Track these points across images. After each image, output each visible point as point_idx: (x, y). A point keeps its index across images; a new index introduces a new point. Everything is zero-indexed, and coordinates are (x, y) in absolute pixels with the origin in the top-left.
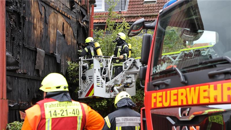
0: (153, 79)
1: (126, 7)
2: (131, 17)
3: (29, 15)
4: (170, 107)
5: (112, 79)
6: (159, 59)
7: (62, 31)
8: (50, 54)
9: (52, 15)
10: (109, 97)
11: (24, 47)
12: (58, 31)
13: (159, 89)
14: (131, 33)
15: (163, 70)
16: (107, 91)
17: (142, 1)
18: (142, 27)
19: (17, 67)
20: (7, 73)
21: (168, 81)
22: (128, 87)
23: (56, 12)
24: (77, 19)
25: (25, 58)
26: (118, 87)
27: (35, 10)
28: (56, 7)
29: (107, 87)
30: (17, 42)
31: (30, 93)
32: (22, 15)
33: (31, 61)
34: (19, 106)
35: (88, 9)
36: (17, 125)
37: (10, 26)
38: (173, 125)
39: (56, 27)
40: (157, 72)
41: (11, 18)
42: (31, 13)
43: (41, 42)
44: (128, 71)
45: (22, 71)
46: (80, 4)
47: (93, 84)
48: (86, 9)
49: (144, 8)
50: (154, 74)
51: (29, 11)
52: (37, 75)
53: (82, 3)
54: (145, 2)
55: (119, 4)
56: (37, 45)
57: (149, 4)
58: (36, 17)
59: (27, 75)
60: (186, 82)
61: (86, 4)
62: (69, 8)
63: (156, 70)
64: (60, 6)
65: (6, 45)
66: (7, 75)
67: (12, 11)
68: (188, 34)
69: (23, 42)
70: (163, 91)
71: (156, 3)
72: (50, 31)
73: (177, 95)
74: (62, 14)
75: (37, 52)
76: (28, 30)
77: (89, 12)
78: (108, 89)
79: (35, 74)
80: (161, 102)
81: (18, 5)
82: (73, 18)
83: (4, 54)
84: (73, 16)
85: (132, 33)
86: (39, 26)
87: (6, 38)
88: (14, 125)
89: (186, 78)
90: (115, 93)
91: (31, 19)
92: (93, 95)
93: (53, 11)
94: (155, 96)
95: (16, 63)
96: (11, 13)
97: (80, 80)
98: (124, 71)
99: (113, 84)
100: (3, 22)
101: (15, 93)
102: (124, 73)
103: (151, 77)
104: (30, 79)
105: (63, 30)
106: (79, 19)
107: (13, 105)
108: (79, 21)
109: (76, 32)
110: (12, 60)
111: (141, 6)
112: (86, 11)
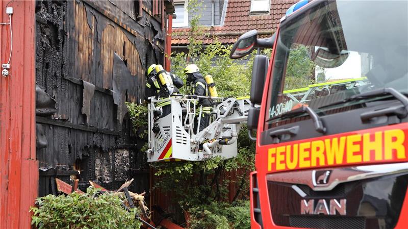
0: (270, 126)
1: (221, 20)
2: (229, 35)
3: (71, 30)
4: (298, 169)
5: (201, 132)
6: (280, 95)
7: (122, 55)
8: (103, 91)
9: (107, 30)
10: (196, 160)
11: (63, 78)
12: (117, 54)
13: (280, 142)
14: (235, 53)
15: (286, 111)
16: (193, 151)
17: (247, 11)
18: (253, 43)
19: (53, 110)
20: (36, 118)
21: (295, 128)
22: (225, 143)
23: (113, 24)
24: (145, 36)
25: (65, 96)
26: (210, 144)
27: (81, 20)
28: (114, 17)
29: (193, 143)
30: (52, 70)
31: (72, 150)
32: (61, 28)
33: (73, 101)
34: (55, 171)
35: (163, 21)
36: (53, 200)
37: (43, 45)
38: (303, 198)
39: (113, 48)
40: (276, 115)
41: (44, 33)
42: (75, 26)
43: (90, 72)
44: (226, 119)
45: (60, 117)
46: (150, 14)
47: (171, 139)
48: (160, 21)
49: (250, 22)
50: (271, 119)
51: (71, 22)
52: (83, 123)
53: (154, 12)
54: (251, 12)
55: (212, 16)
56: (83, 76)
57: (258, 16)
58: (82, 32)
59: (67, 122)
60: (325, 130)
61: (160, 13)
62: (134, 18)
63: (275, 112)
64: (120, 17)
65: (36, 75)
66: (37, 122)
67: (46, 23)
68: (324, 56)
69: (62, 70)
70: (286, 145)
71: (269, 14)
72: (103, 55)
73: (309, 150)
74: (122, 28)
75: (84, 87)
76: (70, 51)
77: (165, 27)
78: (194, 146)
79: (80, 121)
80: (284, 162)
81: (55, 12)
82: (140, 34)
83: (33, 88)
84: (139, 32)
85: (237, 54)
86: (87, 46)
87: (36, 64)
88: (48, 201)
89: (324, 124)
90: (206, 153)
91: (74, 35)
92: (171, 156)
93: (108, 23)
94: (274, 152)
95: (52, 104)
96: (44, 24)
97: (150, 132)
98: (219, 119)
99: (203, 139)
100: (31, 38)
101: (49, 151)
102: (219, 122)
103: (267, 123)
104: (73, 128)
105: (124, 54)
106: (149, 36)
107: (46, 170)
108: (149, 40)
109: (144, 57)
110: (45, 98)
111: (246, 19)
112: (160, 24)
